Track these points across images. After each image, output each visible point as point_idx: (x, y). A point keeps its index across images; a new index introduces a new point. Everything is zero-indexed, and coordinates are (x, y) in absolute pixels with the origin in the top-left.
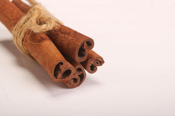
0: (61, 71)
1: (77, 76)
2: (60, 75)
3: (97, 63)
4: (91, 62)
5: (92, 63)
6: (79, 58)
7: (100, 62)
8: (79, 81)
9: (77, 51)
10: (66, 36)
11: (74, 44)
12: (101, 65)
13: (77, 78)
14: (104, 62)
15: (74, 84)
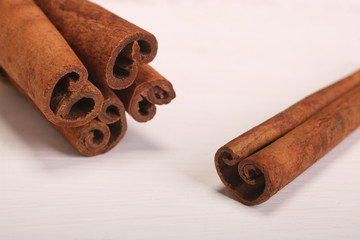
0: (68, 96)
1: (103, 126)
2: (64, 107)
3: (158, 97)
4: (143, 92)
5: (145, 96)
6: (115, 79)
7: (166, 94)
8: (106, 141)
9: (112, 59)
10: (90, 21)
11: (107, 41)
12: (167, 103)
13: (104, 131)
14: (173, 95)
15: (95, 146)
